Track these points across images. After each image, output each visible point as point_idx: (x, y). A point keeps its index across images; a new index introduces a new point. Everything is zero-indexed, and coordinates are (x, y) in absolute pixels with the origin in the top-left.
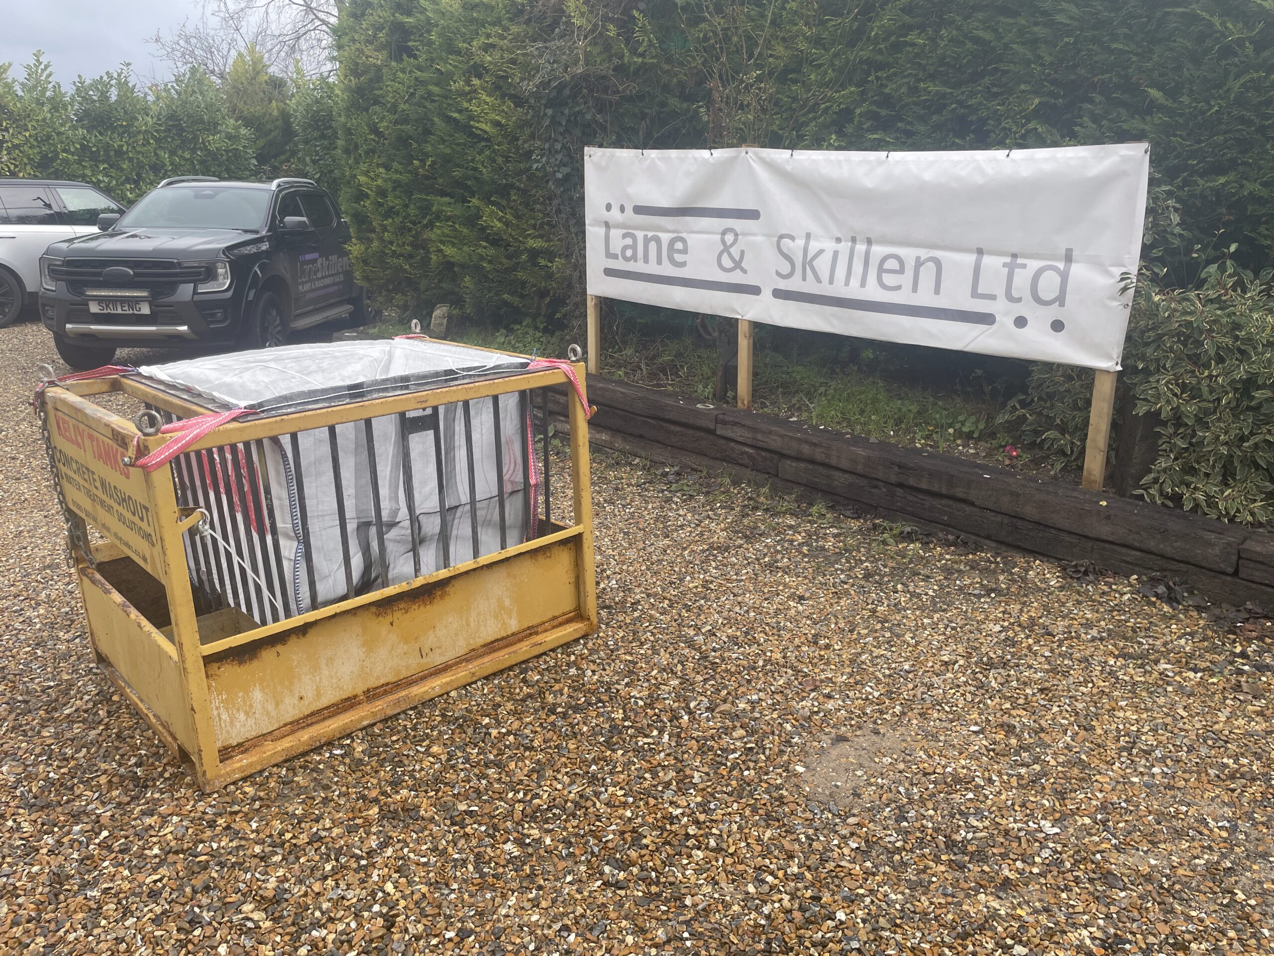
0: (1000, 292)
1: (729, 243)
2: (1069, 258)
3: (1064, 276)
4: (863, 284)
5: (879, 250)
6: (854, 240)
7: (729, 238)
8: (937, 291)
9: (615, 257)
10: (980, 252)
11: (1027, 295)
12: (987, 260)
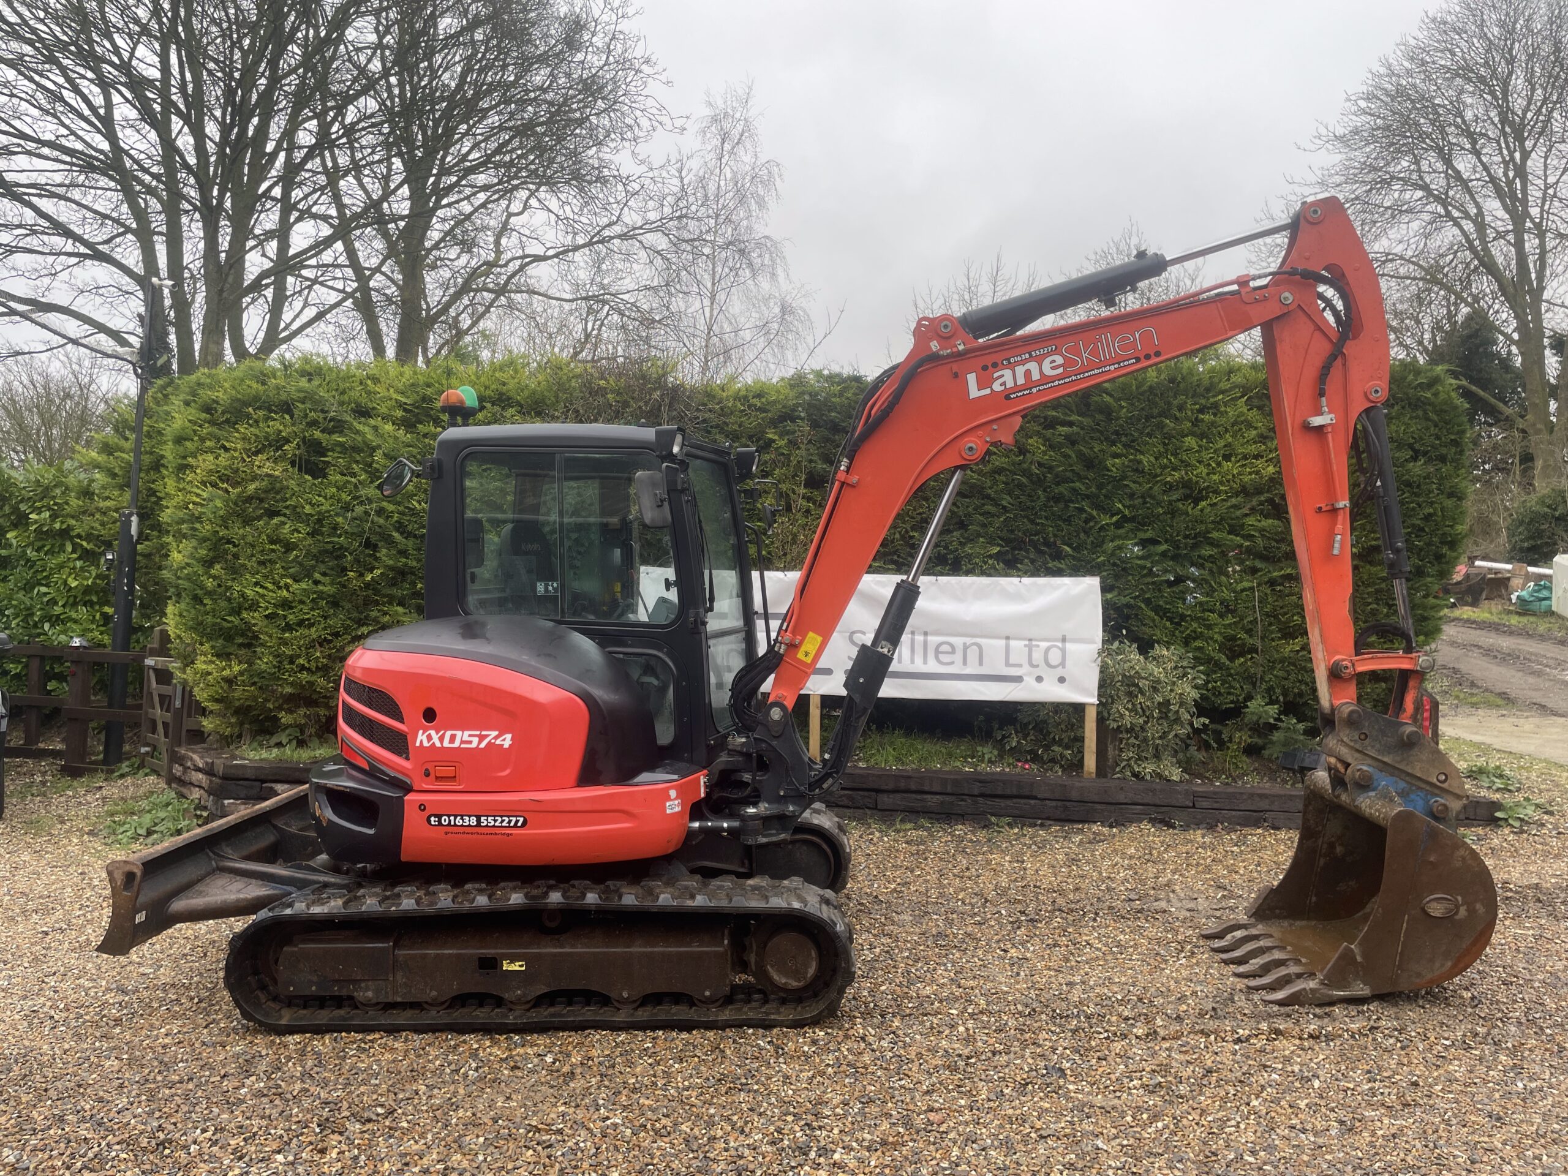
0: (1024, 661)
2: (1064, 640)
3: (1063, 651)
4: (925, 662)
5: (936, 639)
8: (981, 663)
10: (1008, 638)
11: (1042, 664)
12: (1012, 643)
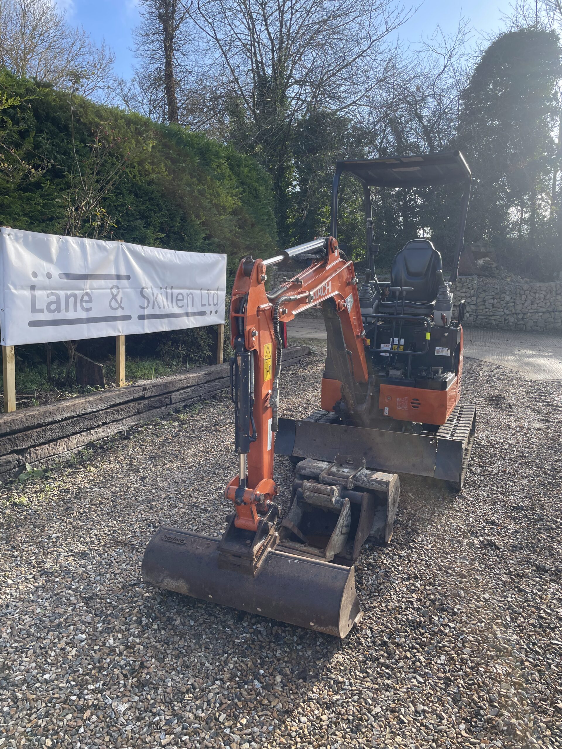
0: (207, 302)
1: (115, 293)
2: (217, 289)
3: (217, 295)
4: (173, 307)
5: (176, 291)
6: (166, 288)
7: (115, 291)
8: (193, 305)
9: (42, 311)
10: (201, 289)
11: (212, 304)
12: (203, 291)
